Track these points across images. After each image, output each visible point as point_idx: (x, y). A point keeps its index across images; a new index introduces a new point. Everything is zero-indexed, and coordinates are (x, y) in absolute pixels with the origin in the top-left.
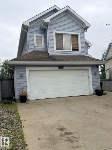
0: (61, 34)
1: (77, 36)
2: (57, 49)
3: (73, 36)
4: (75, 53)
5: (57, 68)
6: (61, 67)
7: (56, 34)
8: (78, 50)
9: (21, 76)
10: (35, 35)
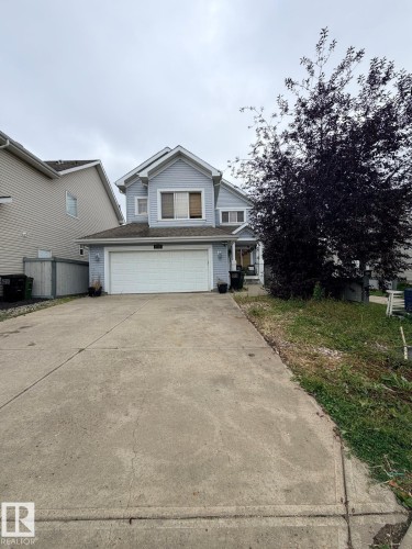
0: (171, 194)
1: (199, 194)
2: (163, 217)
3: (191, 194)
4: (196, 223)
5: (152, 248)
6: (158, 246)
7: (163, 194)
8: (200, 217)
9: (98, 260)
10: (136, 198)
